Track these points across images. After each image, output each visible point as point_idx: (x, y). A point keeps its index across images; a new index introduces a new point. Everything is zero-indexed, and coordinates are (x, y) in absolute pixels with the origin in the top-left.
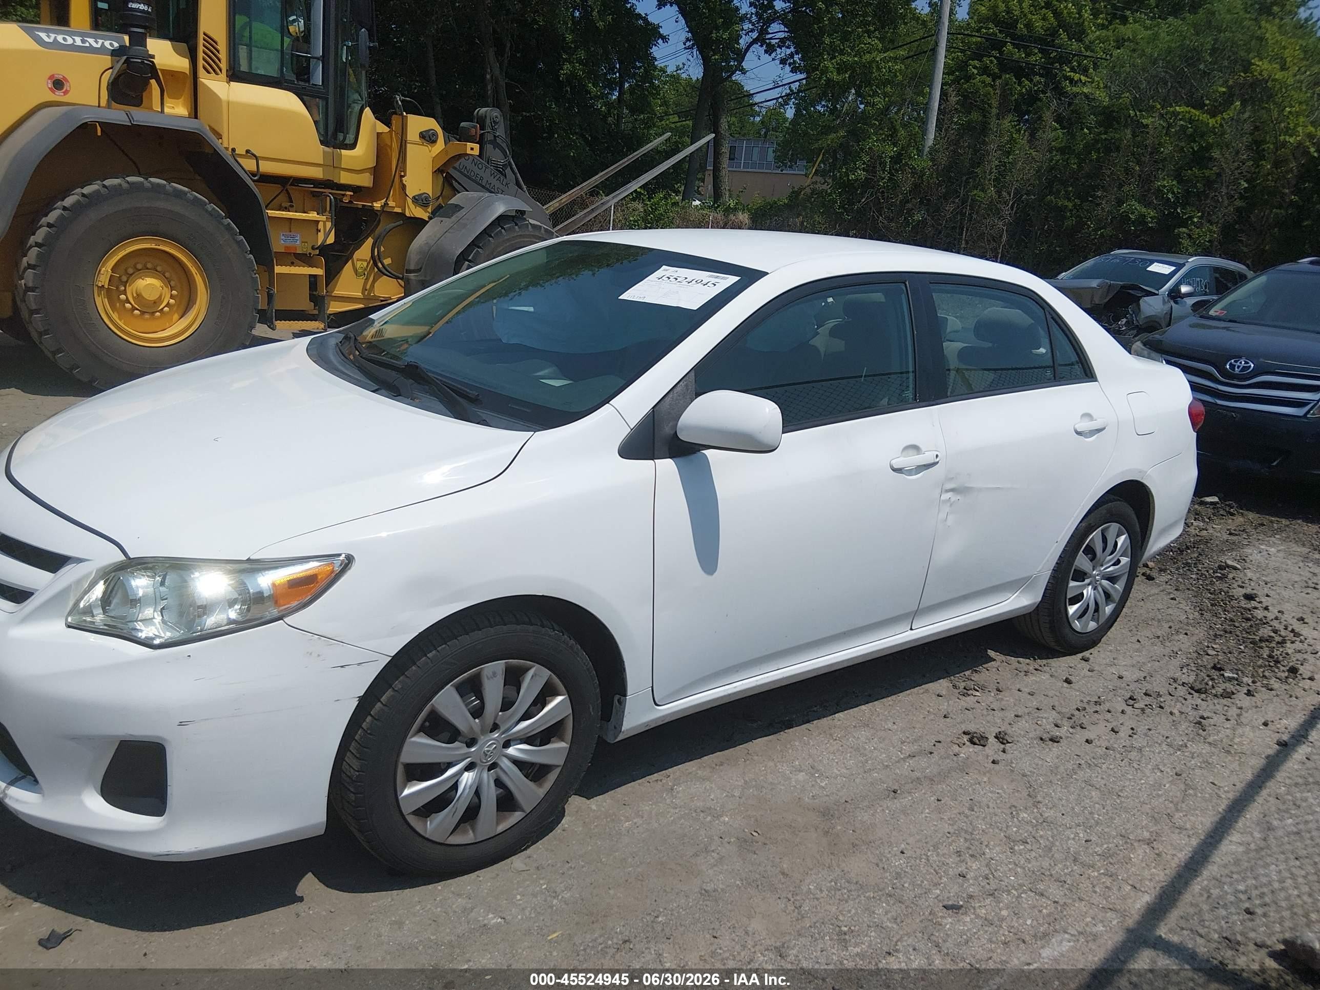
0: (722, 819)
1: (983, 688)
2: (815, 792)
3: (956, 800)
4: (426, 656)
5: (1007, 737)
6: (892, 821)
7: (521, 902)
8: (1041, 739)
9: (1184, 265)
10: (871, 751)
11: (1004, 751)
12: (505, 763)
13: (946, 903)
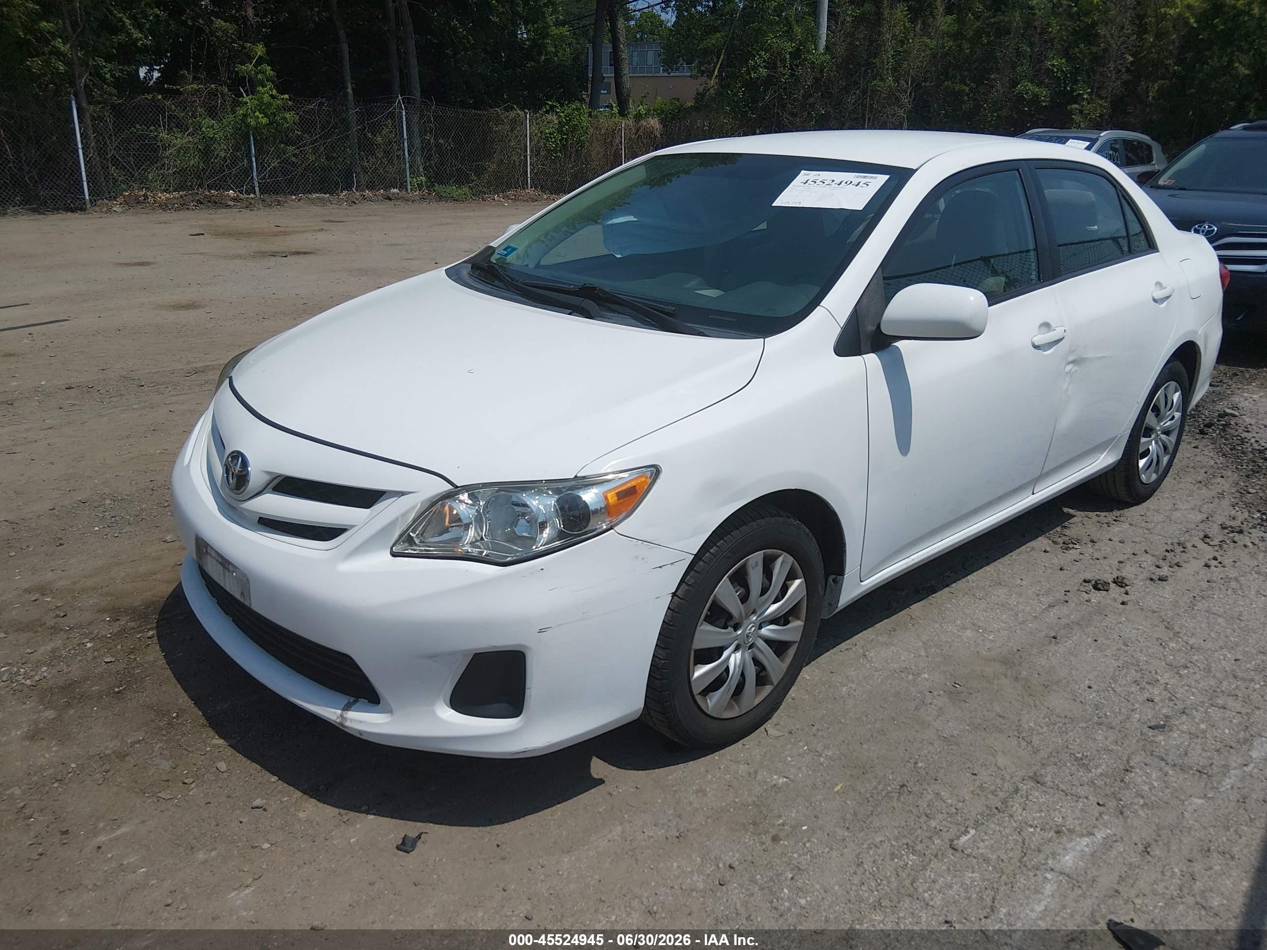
0: (922, 676)
1: (1078, 541)
2: (988, 645)
3: (1109, 639)
4: (709, 551)
5: (1125, 581)
6: (1067, 663)
7: (793, 763)
8: (1152, 580)
9: (1097, 139)
10: (1016, 606)
11: (1127, 593)
12: (761, 644)
13: (1149, 724)
